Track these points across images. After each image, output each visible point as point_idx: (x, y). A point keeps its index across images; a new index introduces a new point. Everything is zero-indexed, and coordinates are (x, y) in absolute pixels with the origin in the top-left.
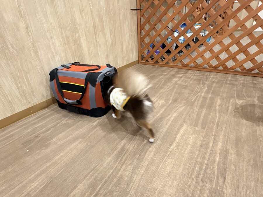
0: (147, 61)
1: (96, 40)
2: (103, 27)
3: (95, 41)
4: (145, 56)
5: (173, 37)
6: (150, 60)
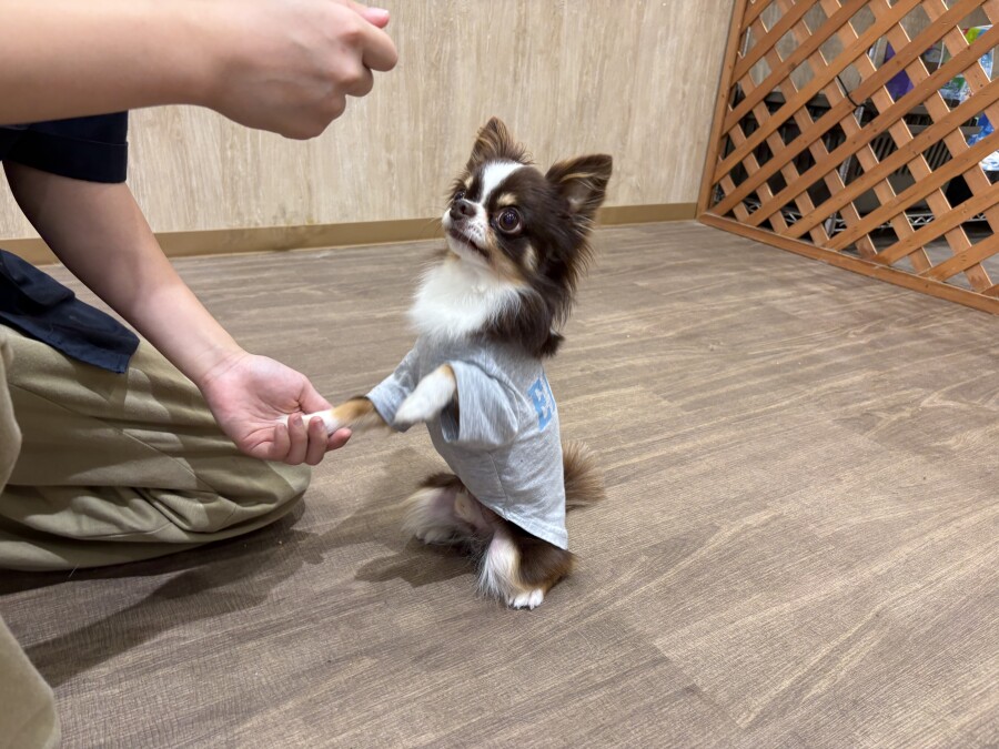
0: (731, 214)
4: (727, 193)
5: (852, 127)
6: (741, 211)
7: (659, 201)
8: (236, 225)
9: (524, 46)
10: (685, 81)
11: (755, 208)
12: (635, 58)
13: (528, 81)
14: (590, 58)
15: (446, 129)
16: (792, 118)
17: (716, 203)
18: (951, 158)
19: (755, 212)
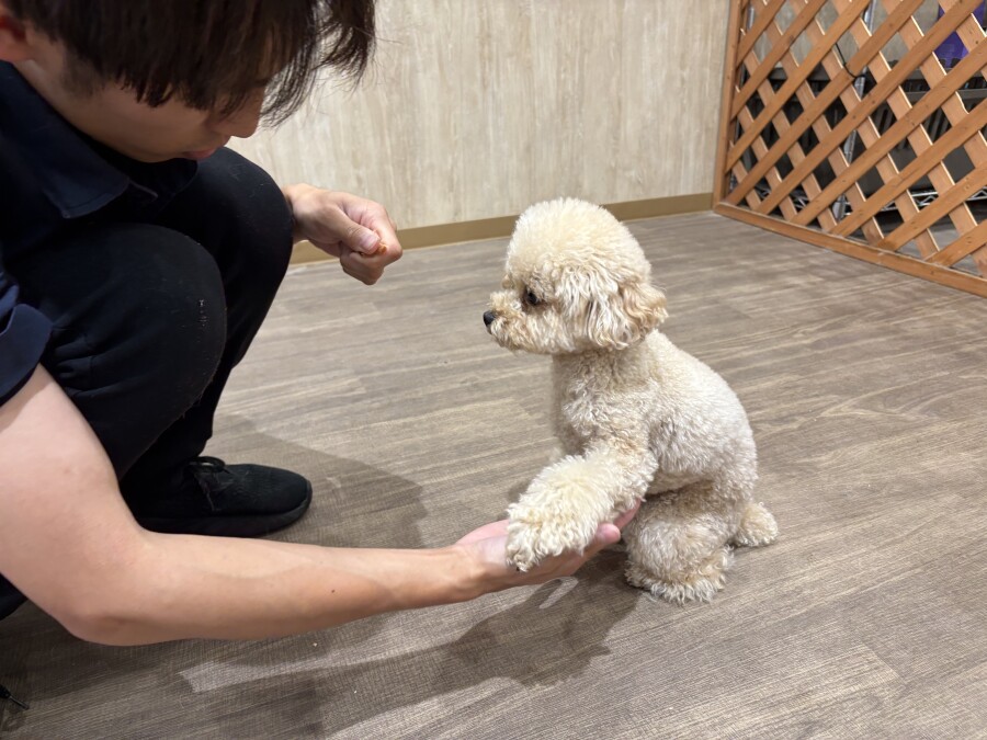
0: (744, 203)
1: (484, 86)
2: (524, 39)
3: (477, 87)
4: (740, 180)
5: (852, 100)
6: (753, 198)
7: (666, 194)
9: (490, 52)
10: (683, 67)
11: (767, 195)
12: (619, 49)
13: (498, 86)
14: (566, 55)
15: (415, 141)
16: (794, 95)
17: (730, 191)
18: (949, 126)
19: (766, 199)
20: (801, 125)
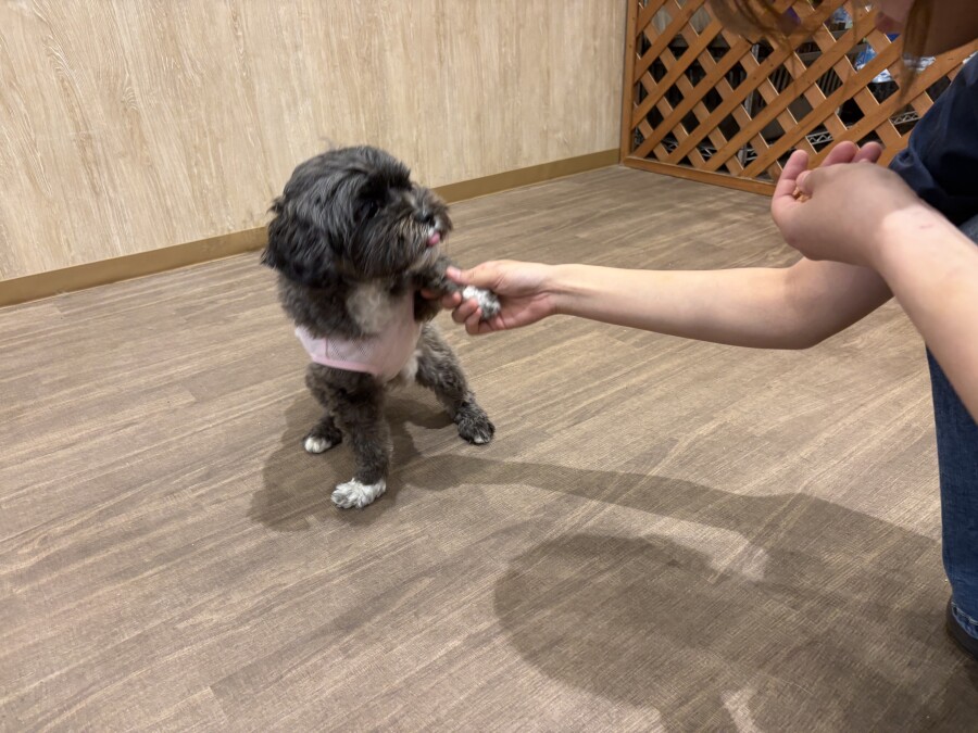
0: (652, 155)
1: (441, 62)
2: (472, 17)
4: (646, 136)
5: (751, 64)
6: (661, 151)
7: (586, 152)
8: (211, 234)
9: (445, 29)
10: (595, 37)
11: (674, 147)
12: (547, 24)
13: (453, 62)
14: (506, 30)
15: (385, 116)
16: (696, 61)
17: (638, 146)
18: (841, 83)
19: (674, 151)
20: (704, 87)
